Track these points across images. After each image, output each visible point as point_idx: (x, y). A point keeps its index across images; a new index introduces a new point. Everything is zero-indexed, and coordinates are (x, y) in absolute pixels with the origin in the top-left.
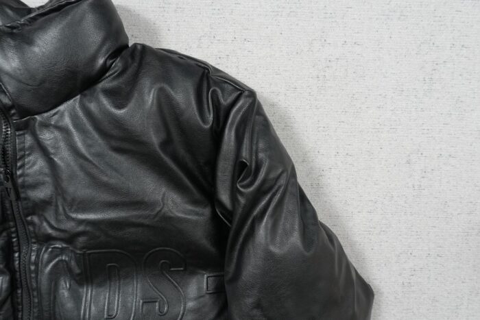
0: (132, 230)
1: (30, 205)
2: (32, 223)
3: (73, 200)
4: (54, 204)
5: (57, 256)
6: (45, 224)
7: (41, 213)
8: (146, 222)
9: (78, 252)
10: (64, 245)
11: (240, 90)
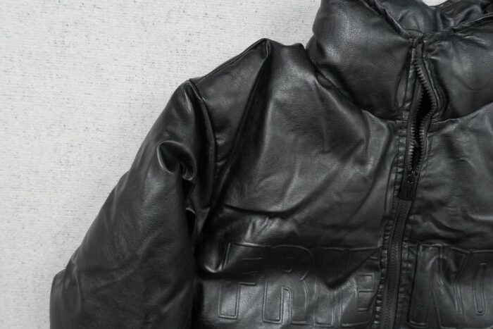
2: (413, 222)
6: (429, 222)
7: (428, 212)
10: (445, 244)
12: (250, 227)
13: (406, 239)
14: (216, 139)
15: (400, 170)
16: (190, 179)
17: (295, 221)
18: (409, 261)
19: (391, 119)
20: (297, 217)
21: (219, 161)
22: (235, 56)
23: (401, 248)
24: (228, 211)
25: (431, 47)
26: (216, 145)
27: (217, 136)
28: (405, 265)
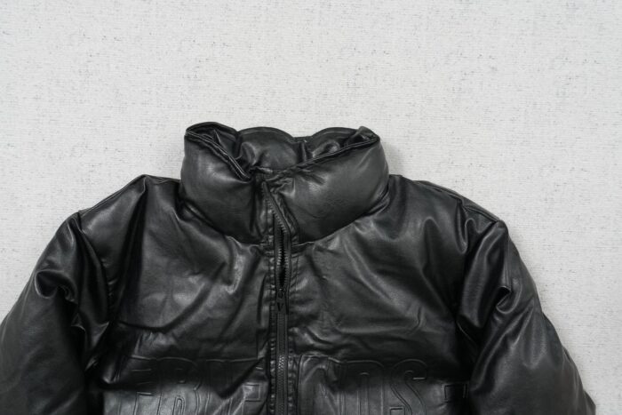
0: (390, 343)
1: (296, 318)
2: (293, 334)
3: (342, 315)
4: (320, 318)
5: (316, 364)
6: (306, 335)
7: (304, 325)
8: (403, 336)
9: (338, 361)
10: (323, 355)
11: (492, 220)
12: (138, 341)
13: (290, 350)
14: (102, 263)
15: (273, 286)
16: (72, 300)
17: (174, 336)
18: (292, 371)
19: (254, 243)
20: (176, 331)
21: (110, 281)
22: (114, 192)
23: (287, 359)
24: (122, 326)
25: (277, 183)
26: (103, 268)
27: (103, 260)
28: (290, 375)
